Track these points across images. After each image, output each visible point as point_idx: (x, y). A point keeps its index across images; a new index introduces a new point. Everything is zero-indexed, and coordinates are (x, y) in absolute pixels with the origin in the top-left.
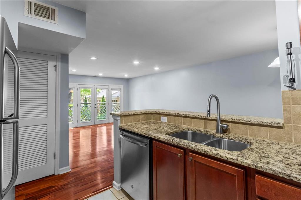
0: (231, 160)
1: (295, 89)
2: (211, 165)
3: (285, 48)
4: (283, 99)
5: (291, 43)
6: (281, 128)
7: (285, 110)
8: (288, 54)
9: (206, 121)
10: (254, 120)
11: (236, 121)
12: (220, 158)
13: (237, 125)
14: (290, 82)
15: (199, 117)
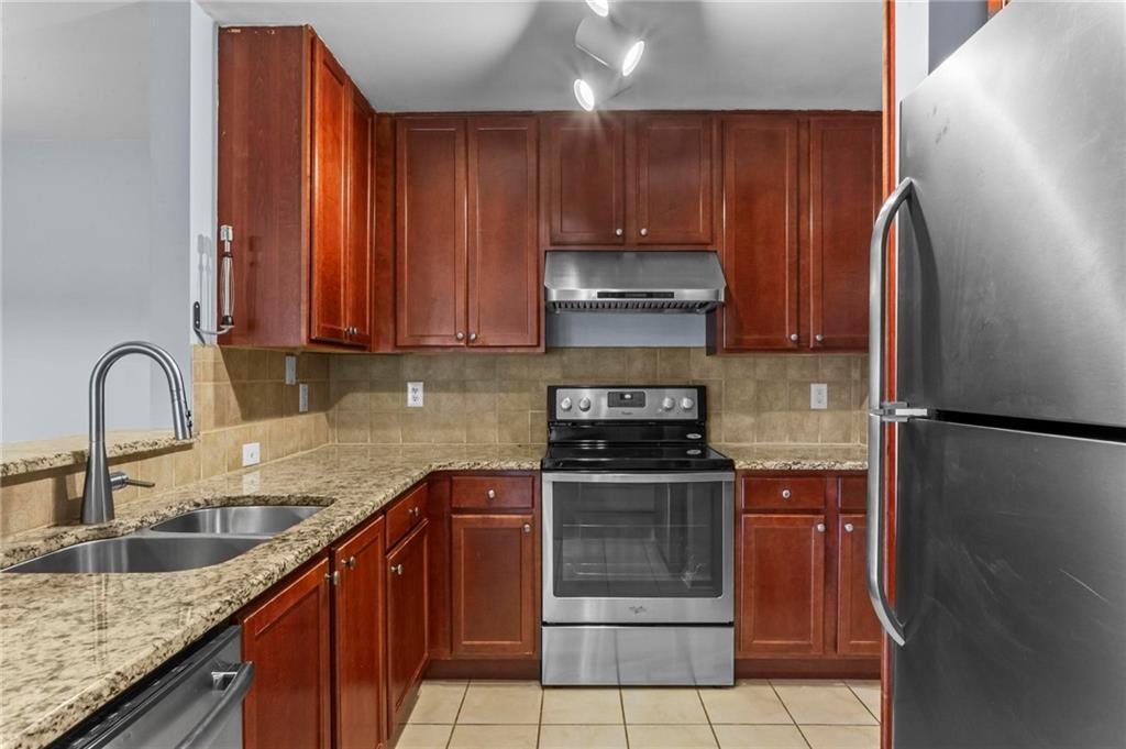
7: (195, 398)
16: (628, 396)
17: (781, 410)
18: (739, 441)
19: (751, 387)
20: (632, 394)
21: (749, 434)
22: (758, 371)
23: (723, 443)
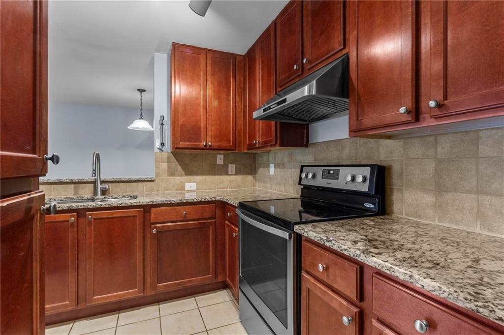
0: (135, 204)
1: (162, 151)
2: (115, 216)
3: (160, 119)
4: (156, 158)
5: (163, 117)
6: (153, 181)
7: (156, 167)
8: (161, 124)
9: (77, 185)
10: (134, 177)
11: (118, 180)
12: (125, 205)
13: (117, 184)
14: (161, 145)
15: (67, 181)
16: (332, 172)
17: (469, 192)
18: (419, 217)
19: (431, 166)
20: (334, 170)
21: (430, 212)
22: (439, 150)
23: (404, 216)
